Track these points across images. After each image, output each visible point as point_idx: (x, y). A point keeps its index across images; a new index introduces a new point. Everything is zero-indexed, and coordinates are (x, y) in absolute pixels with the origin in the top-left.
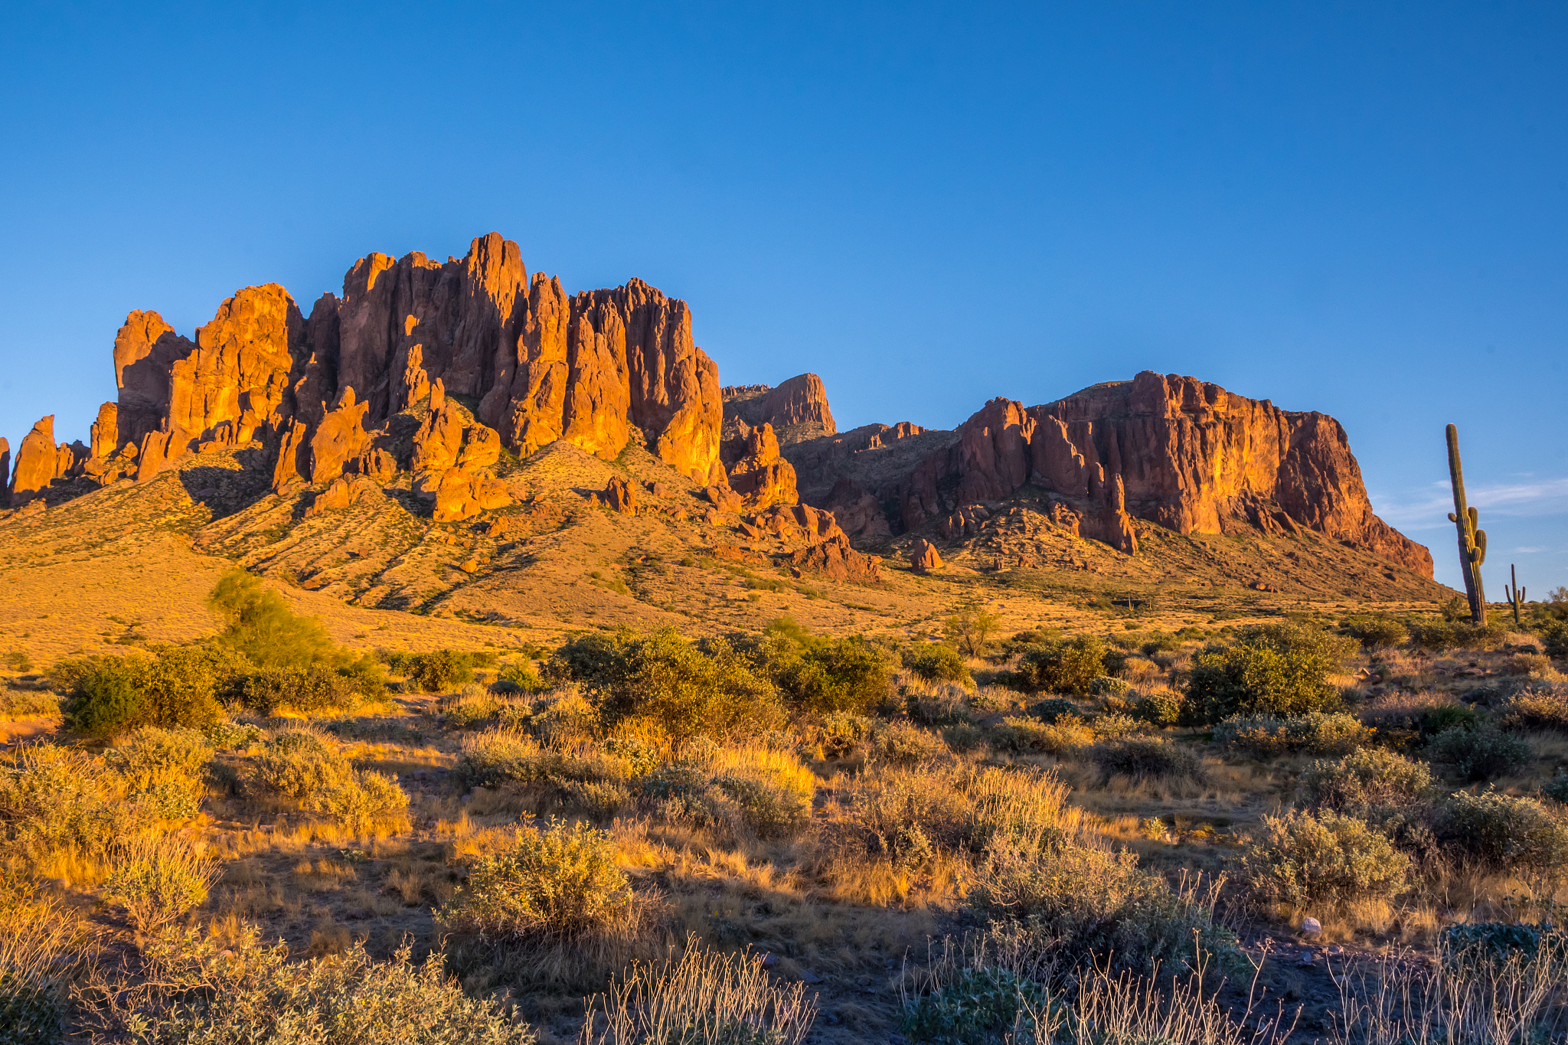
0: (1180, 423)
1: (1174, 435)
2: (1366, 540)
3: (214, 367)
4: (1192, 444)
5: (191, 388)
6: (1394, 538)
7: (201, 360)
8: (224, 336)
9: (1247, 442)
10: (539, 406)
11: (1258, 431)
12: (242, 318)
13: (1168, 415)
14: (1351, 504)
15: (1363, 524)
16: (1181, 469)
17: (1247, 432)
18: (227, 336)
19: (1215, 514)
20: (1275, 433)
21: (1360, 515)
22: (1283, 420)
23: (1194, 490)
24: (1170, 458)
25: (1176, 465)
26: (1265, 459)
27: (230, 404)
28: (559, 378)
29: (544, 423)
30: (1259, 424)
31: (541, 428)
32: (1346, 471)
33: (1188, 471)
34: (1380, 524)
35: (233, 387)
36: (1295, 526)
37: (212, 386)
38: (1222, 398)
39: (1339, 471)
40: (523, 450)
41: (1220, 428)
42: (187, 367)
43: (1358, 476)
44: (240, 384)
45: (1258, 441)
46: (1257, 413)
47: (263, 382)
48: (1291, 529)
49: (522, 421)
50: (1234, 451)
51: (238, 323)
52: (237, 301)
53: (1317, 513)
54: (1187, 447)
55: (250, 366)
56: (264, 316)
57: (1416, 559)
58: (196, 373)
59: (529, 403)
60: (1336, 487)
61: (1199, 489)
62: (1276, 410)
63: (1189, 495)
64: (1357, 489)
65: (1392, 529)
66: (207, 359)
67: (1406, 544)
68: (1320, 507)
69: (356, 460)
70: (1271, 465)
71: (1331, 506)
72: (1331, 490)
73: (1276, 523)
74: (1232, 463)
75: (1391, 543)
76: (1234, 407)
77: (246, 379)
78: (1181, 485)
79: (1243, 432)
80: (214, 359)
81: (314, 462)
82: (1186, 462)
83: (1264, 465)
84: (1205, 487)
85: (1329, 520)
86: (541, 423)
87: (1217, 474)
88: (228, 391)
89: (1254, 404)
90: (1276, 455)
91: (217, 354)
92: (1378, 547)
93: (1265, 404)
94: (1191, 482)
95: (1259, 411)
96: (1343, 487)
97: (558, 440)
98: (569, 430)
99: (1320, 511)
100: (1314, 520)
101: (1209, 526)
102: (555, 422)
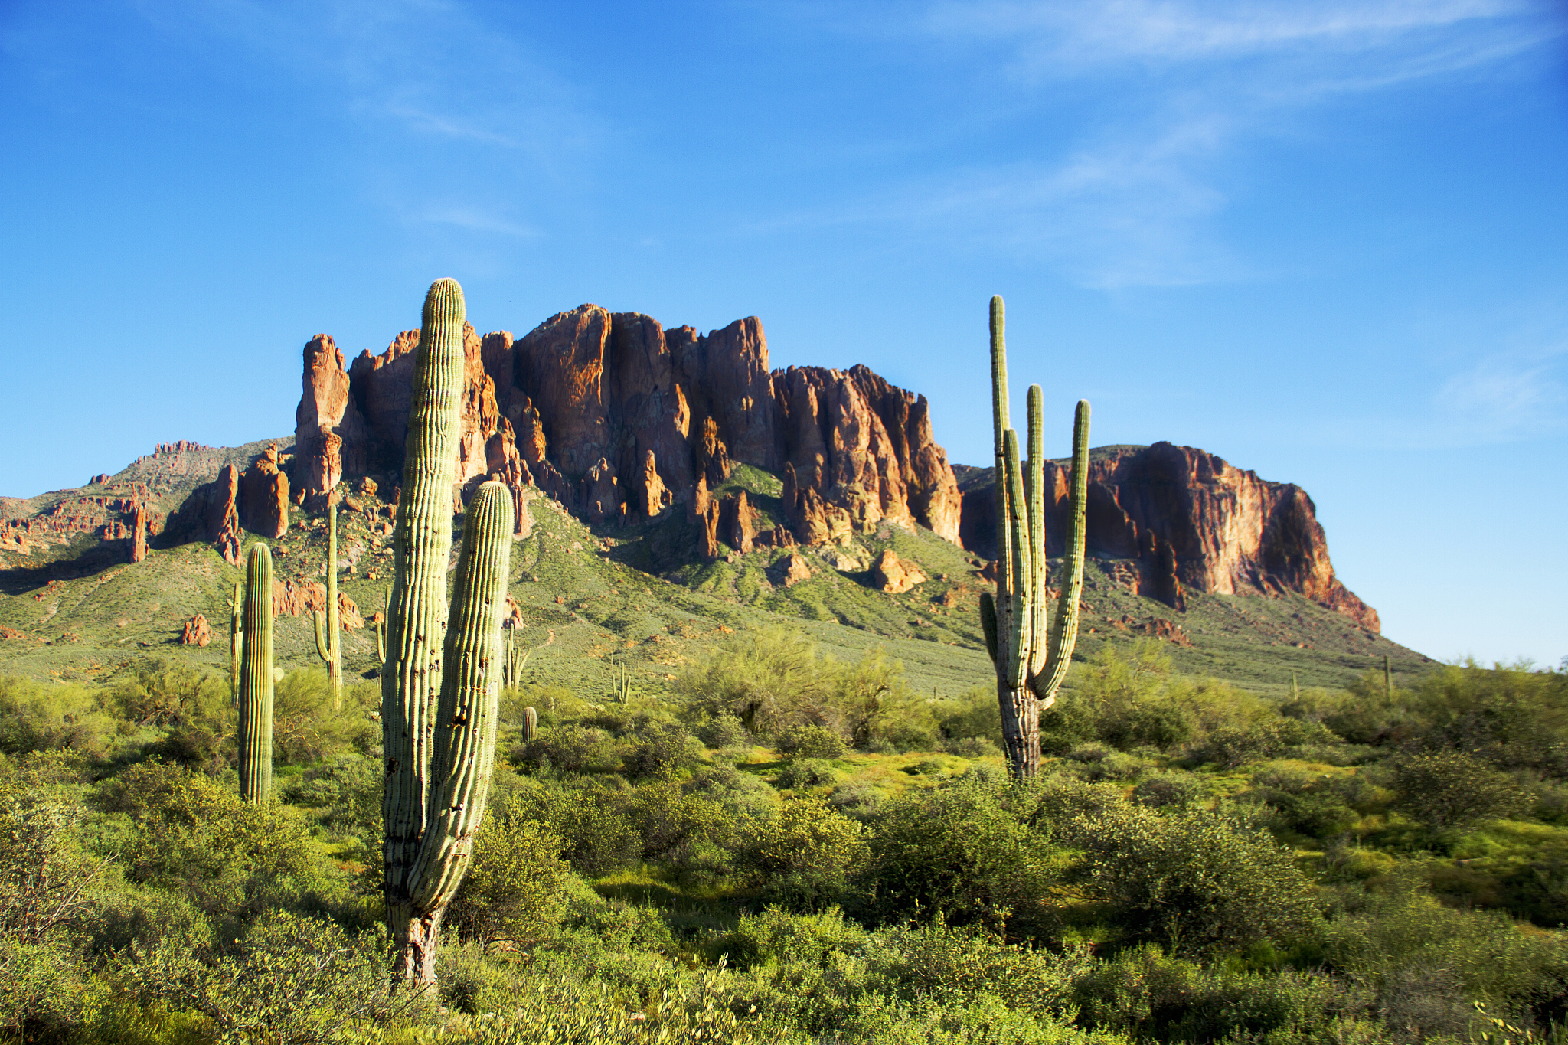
0: (1201, 493)
1: (1196, 505)
2: (1332, 602)
4: (1212, 514)
6: (1353, 600)
9: (1239, 509)
10: (867, 490)
11: (1247, 499)
13: (1190, 486)
14: (1321, 569)
15: (1329, 587)
16: (1203, 535)
17: (1239, 500)
19: (1228, 577)
20: (1258, 502)
21: (1326, 579)
22: (1265, 489)
23: (1214, 555)
24: (1194, 526)
25: (1198, 531)
26: (1251, 525)
29: (872, 504)
30: (1248, 491)
31: (871, 508)
32: (1317, 539)
33: (1209, 538)
34: (1342, 588)
36: (1284, 588)
38: (1226, 470)
39: (1311, 539)
40: (866, 527)
41: (1228, 498)
43: (1324, 543)
45: (1245, 508)
46: (1245, 484)
48: (1281, 591)
49: (857, 503)
50: (1235, 518)
53: (1297, 576)
54: (1208, 516)
59: (858, 486)
60: (1311, 555)
61: (1218, 555)
62: (1259, 480)
63: (1210, 558)
64: (1323, 555)
65: (1352, 593)
67: (1363, 607)
68: (1299, 571)
70: (1255, 531)
71: (1307, 571)
72: (1307, 556)
73: (1271, 585)
74: (1235, 530)
75: (1350, 605)
76: (1232, 477)
78: (1203, 550)
82: (1207, 529)
83: (1250, 530)
84: (1221, 553)
85: (1307, 584)
86: (870, 504)
87: (1228, 540)
89: (1243, 474)
90: (1260, 521)
92: (1341, 608)
93: (1251, 474)
94: (1212, 547)
95: (1247, 480)
96: (1316, 554)
97: (882, 519)
98: (889, 510)
99: (1299, 574)
100: (1296, 582)
101: (1226, 587)
102: (878, 505)
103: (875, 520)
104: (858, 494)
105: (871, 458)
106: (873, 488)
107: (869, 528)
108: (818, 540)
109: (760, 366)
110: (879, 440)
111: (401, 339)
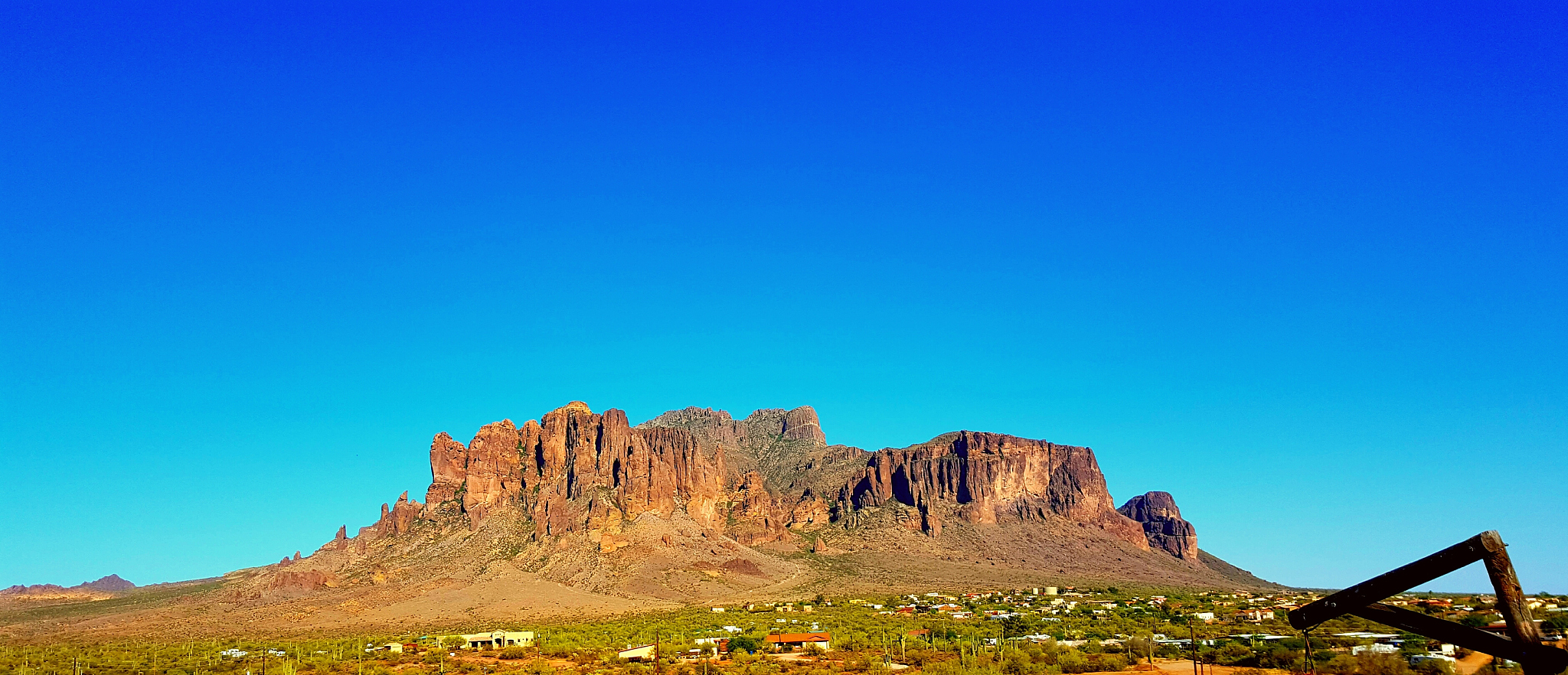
0: (976, 463)
1: (971, 469)
4: (983, 477)
5: (476, 479)
9: (1027, 467)
10: (636, 497)
11: (1036, 459)
13: (969, 458)
16: (975, 488)
17: (1028, 459)
19: (993, 513)
20: (1047, 460)
22: (1053, 451)
26: (1039, 476)
27: (495, 486)
28: (645, 483)
30: (1037, 456)
33: (979, 489)
35: (495, 478)
37: (486, 478)
38: (1009, 443)
39: (1081, 481)
40: (632, 516)
41: (1003, 463)
44: (498, 476)
45: (1036, 465)
46: (1036, 449)
47: (508, 473)
50: (1013, 474)
51: (494, 446)
53: (1065, 506)
54: (979, 476)
55: (502, 467)
57: (1130, 531)
61: (983, 500)
62: (1050, 445)
63: (978, 502)
68: (1067, 503)
70: (1043, 479)
71: (1073, 502)
73: (1036, 513)
74: (1010, 481)
76: (1020, 447)
77: (501, 473)
78: (973, 497)
79: (1025, 461)
82: (977, 484)
83: (1039, 480)
84: (986, 498)
85: (1073, 512)
86: (638, 505)
87: (998, 489)
88: (493, 480)
89: (1033, 443)
90: (1047, 472)
91: (487, 462)
93: (1041, 443)
94: (980, 495)
95: (1037, 447)
96: (1083, 491)
97: (644, 511)
98: (649, 507)
99: (1067, 505)
100: (1066, 510)
101: (989, 519)
102: (644, 504)
103: (639, 512)
104: (631, 500)
105: (644, 480)
106: (640, 496)
108: (592, 527)
110: (653, 470)
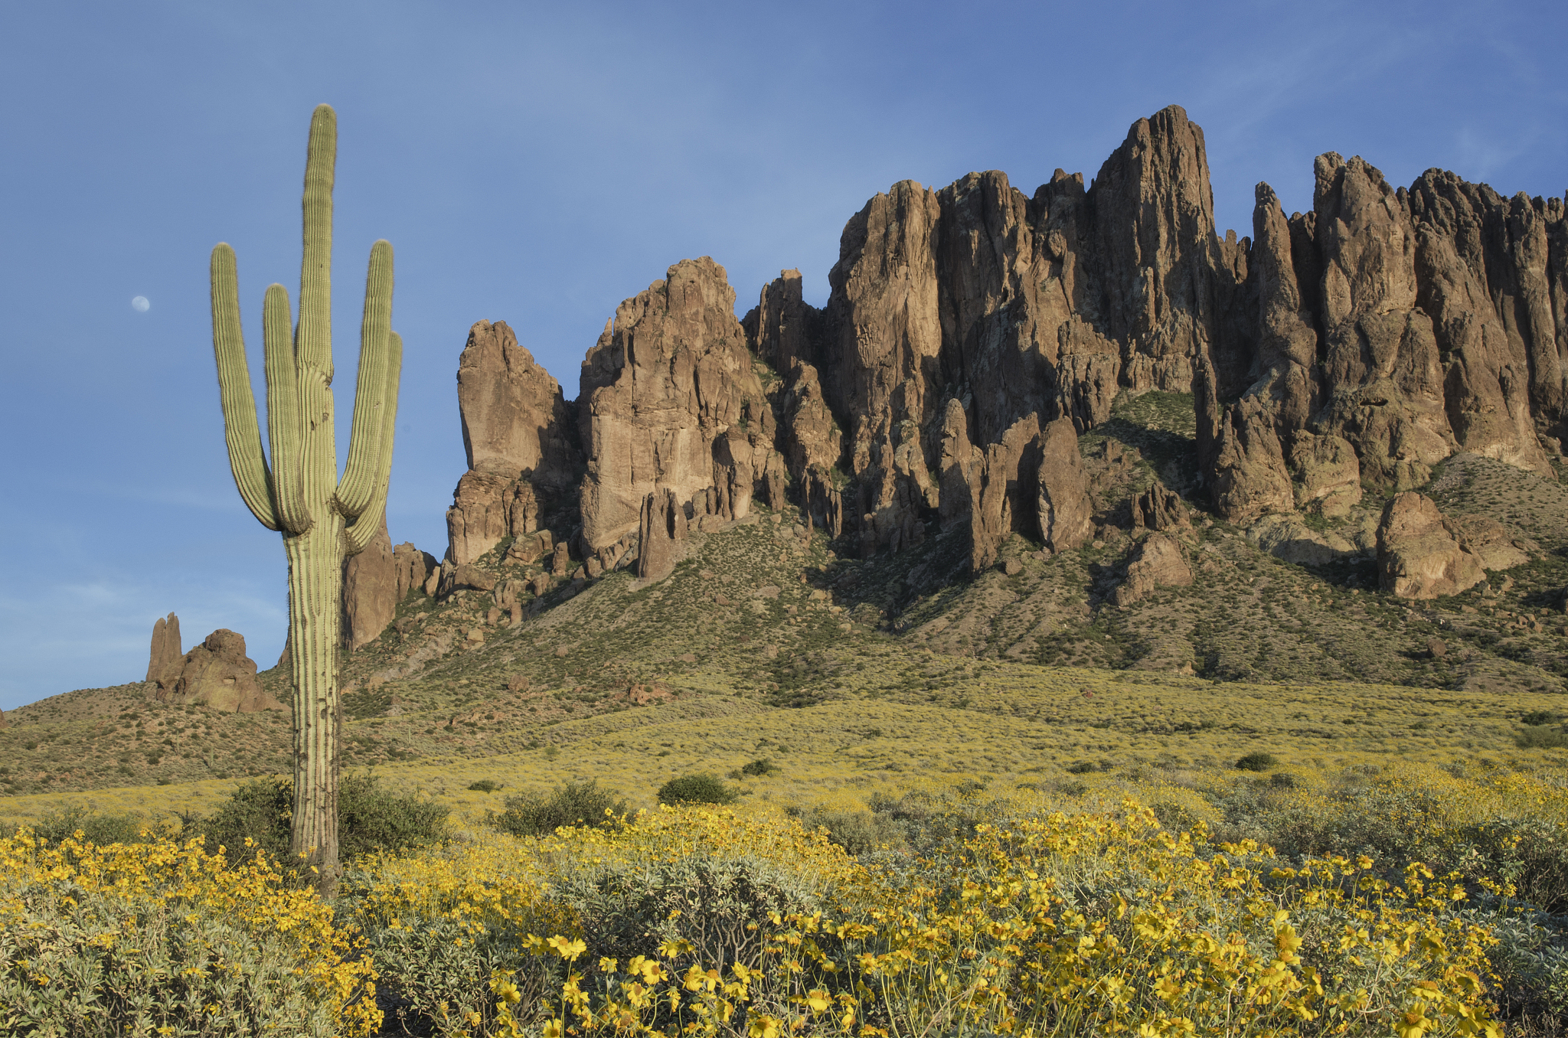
3: (661, 395)
5: (628, 432)
7: (640, 386)
8: (668, 341)
10: (1407, 391)
12: (688, 313)
18: (671, 342)
27: (693, 456)
29: (1424, 423)
31: (1421, 432)
35: (692, 428)
37: (662, 428)
42: (619, 398)
44: (701, 423)
47: (735, 416)
49: (1381, 422)
51: (684, 322)
52: (677, 283)
55: (713, 392)
56: (711, 310)
58: (634, 407)
59: (1385, 386)
66: (648, 381)
69: (1125, 506)
77: (712, 414)
80: (659, 380)
81: (1051, 511)
86: (1418, 423)
88: (686, 436)
91: (664, 371)
97: (1453, 454)
98: (1471, 433)
102: (1441, 421)
103: (1434, 457)
104: (1384, 402)
105: (1423, 326)
106: (1423, 383)
107: (1413, 474)
108: (1253, 505)
109: (1179, 195)
110: (1445, 286)
111: (622, 312)
